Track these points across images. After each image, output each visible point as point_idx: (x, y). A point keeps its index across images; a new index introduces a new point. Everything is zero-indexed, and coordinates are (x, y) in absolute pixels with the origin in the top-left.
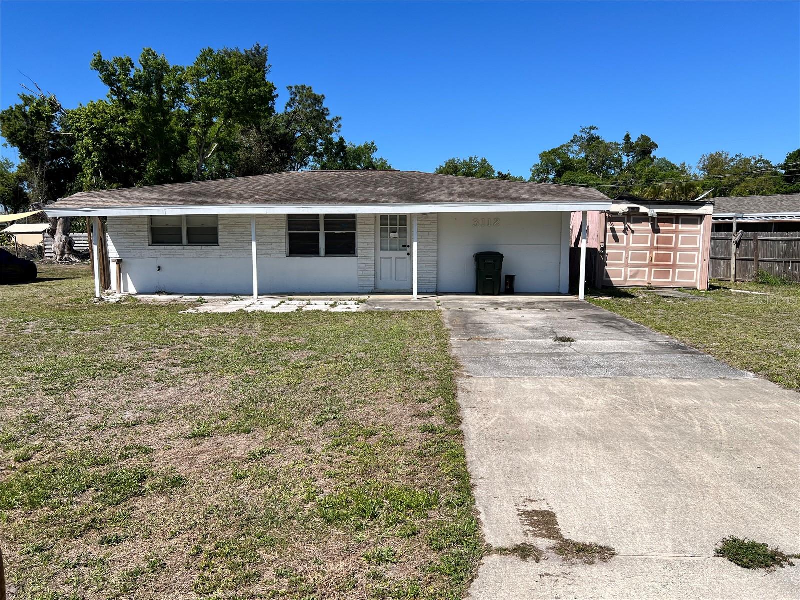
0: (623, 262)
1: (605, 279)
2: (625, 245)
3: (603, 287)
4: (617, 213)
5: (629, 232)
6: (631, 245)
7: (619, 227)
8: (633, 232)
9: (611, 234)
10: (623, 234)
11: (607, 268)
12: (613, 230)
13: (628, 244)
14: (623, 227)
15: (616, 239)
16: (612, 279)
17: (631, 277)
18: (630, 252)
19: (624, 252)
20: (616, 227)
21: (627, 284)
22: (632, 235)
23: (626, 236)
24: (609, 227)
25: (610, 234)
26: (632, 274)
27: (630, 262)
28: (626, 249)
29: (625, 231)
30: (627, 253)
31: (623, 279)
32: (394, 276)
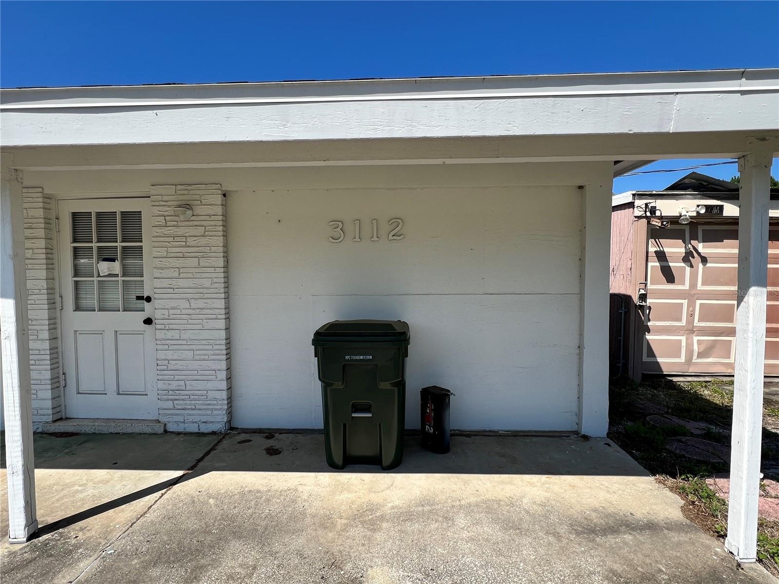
0: (684, 323)
1: (645, 359)
2: (687, 286)
3: (645, 377)
4: (675, 220)
5: (696, 261)
6: (700, 286)
7: (674, 248)
8: (704, 260)
9: (658, 264)
10: (683, 264)
11: (649, 337)
12: (661, 256)
13: (693, 284)
14: (683, 250)
15: (669, 275)
16: (659, 360)
17: (700, 355)
18: (698, 302)
19: (685, 302)
20: (666, 250)
21: (692, 370)
22: (701, 265)
23: (688, 269)
24: (652, 249)
25: (654, 264)
26: (702, 348)
27: (696, 323)
28: (691, 296)
29: (687, 258)
30: (691, 304)
31: (683, 359)
32: (112, 387)
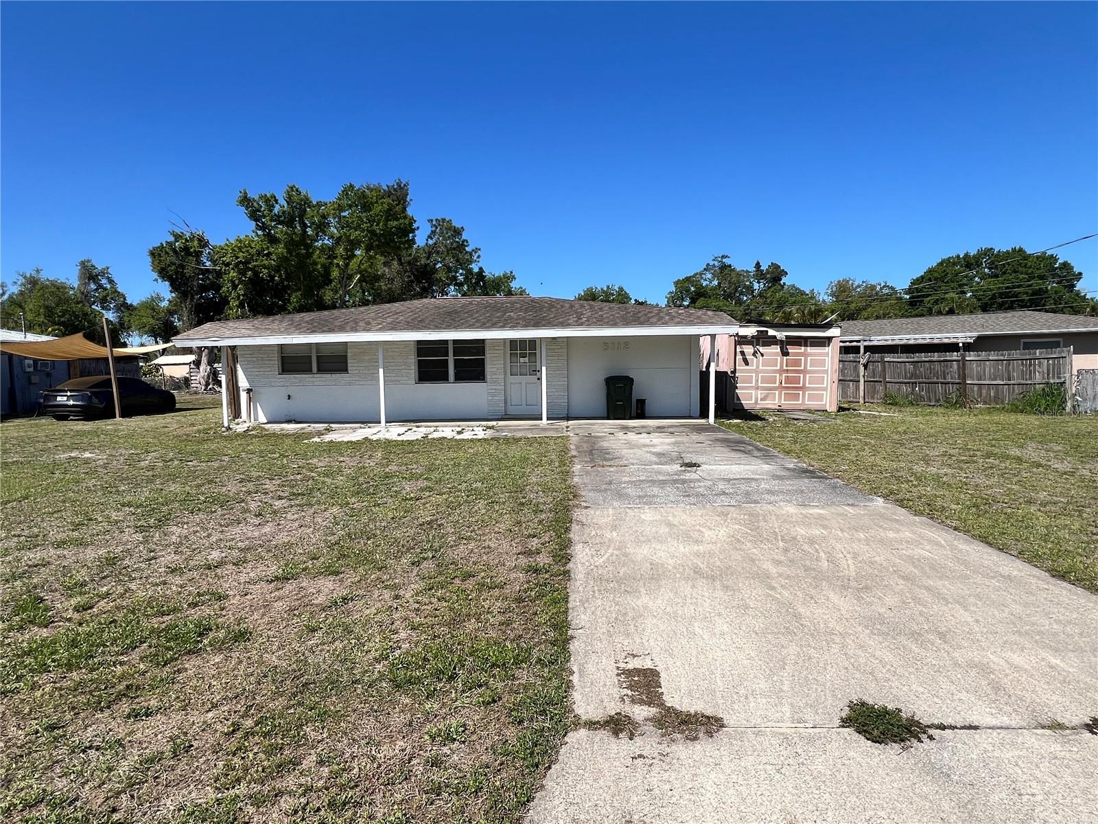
0: (753, 385)
1: (736, 401)
2: (754, 368)
3: (734, 410)
4: (745, 337)
5: (759, 355)
6: (761, 368)
7: (749, 350)
8: (762, 355)
9: (741, 357)
10: (753, 357)
11: (737, 391)
12: (743, 353)
13: (758, 367)
14: (753, 351)
15: (746, 362)
16: (742, 402)
17: (761, 400)
18: (760, 375)
19: (754, 375)
20: (745, 351)
21: (758, 407)
22: (761, 357)
23: (755, 359)
24: (738, 350)
25: (739, 357)
26: (763, 395)
27: (760, 385)
28: (757, 372)
29: (754, 354)
30: (757, 376)
31: (753, 402)
32: (524, 403)
